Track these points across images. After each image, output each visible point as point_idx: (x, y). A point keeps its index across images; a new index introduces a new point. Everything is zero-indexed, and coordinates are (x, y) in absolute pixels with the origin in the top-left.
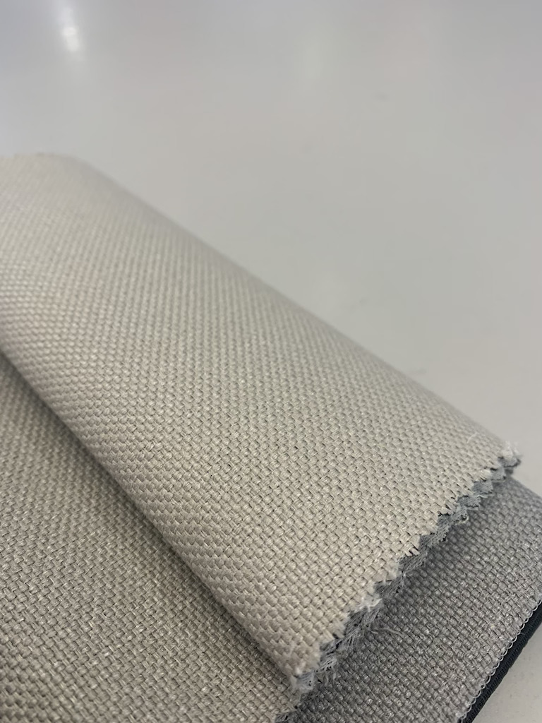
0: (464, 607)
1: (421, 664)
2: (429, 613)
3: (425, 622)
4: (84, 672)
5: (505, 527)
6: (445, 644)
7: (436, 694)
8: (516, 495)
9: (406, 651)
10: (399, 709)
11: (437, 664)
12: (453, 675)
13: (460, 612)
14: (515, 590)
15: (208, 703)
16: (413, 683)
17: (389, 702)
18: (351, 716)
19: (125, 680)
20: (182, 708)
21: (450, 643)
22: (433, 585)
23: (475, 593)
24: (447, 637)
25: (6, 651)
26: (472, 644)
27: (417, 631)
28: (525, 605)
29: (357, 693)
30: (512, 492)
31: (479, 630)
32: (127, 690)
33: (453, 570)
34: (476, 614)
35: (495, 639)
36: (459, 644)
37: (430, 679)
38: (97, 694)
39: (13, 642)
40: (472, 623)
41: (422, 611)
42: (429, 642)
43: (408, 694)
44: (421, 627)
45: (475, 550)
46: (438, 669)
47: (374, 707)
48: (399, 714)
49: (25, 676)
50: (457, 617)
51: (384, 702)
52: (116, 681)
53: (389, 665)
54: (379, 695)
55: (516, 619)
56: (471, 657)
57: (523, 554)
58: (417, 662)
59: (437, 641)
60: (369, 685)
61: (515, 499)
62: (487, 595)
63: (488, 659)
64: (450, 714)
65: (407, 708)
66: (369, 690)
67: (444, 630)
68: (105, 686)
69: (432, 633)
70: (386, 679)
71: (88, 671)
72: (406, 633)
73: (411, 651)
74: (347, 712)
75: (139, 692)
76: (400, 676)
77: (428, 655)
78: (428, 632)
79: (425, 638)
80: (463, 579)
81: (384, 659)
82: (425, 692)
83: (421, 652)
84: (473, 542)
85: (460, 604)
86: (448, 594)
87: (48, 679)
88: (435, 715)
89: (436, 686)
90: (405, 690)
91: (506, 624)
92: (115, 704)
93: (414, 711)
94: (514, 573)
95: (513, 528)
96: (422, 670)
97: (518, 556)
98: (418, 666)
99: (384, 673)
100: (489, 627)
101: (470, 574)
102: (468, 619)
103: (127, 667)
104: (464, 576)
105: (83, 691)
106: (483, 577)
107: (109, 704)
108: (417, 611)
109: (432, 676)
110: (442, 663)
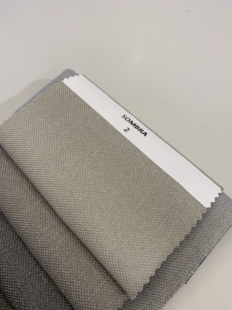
0: (209, 230)
2: (199, 230)
3: (198, 233)
4: (121, 248)
5: (221, 208)
6: (203, 238)
7: (200, 250)
8: (225, 199)
12: (205, 246)
14: (222, 226)
20: (145, 255)
21: (205, 238)
23: (212, 226)
26: (210, 239)
27: (196, 235)
28: (225, 230)
31: (212, 235)
32: (132, 252)
33: (206, 220)
34: (212, 231)
35: (216, 238)
36: (207, 239)
37: (199, 246)
42: (199, 238)
43: (193, 250)
45: (213, 214)
46: (201, 244)
49: (107, 250)
50: (207, 232)
51: (187, 252)
53: (189, 243)
54: (186, 250)
55: (222, 233)
56: (210, 242)
57: (225, 216)
59: (201, 237)
62: (215, 227)
63: (214, 242)
64: (203, 255)
66: (184, 249)
67: (203, 235)
68: (126, 251)
69: (200, 235)
70: (188, 246)
73: (194, 240)
75: (134, 252)
76: (191, 246)
77: (199, 241)
80: (209, 222)
81: (188, 241)
83: (197, 240)
84: (212, 212)
86: (205, 226)
88: (200, 255)
89: (201, 248)
90: (193, 249)
91: (219, 234)
92: (129, 255)
93: (195, 254)
94: (222, 221)
95: (223, 208)
98: (196, 243)
100: (215, 235)
101: (211, 221)
102: (210, 233)
106: (214, 222)
110: (202, 243)
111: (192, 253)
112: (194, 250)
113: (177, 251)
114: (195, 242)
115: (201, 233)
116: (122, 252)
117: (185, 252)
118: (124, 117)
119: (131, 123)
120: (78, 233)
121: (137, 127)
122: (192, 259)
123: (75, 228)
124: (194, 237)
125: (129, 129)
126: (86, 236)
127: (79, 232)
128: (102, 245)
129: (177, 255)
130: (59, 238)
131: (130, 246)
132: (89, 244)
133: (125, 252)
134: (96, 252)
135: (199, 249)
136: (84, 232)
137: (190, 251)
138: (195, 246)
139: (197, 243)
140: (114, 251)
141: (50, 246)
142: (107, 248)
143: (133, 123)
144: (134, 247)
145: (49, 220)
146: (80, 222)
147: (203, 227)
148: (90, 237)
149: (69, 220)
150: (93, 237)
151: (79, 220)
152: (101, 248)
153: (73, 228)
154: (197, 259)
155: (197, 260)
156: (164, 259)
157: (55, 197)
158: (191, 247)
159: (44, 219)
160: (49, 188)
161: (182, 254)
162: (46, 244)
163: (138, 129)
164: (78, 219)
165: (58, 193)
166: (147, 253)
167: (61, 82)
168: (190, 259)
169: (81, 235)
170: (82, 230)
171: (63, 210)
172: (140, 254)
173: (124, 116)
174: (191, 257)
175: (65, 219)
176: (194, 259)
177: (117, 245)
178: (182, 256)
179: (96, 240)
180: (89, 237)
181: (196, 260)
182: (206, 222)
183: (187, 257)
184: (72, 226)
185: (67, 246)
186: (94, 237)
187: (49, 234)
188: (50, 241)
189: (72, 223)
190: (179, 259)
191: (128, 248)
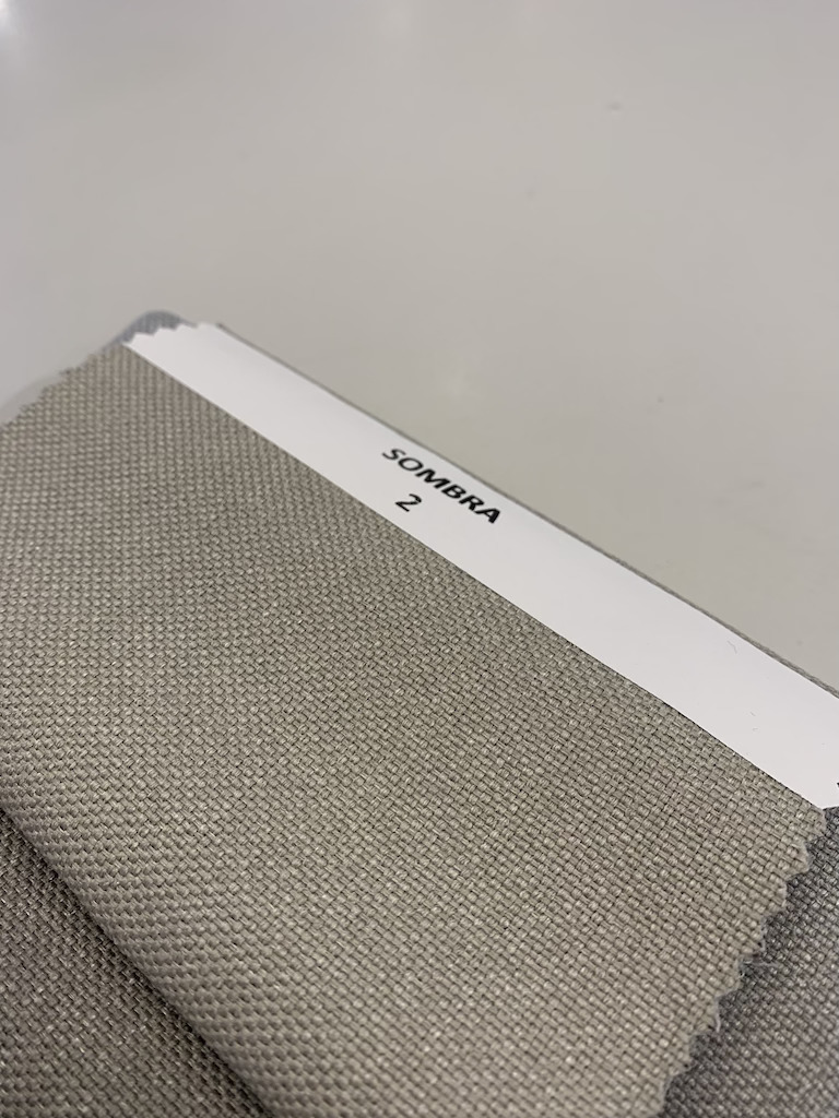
111: (792, 1060)
112: (800, 1039)
113: (711, 1053)
114: (794, 997)
115: (817, 944)
116: (426, 1086)
117: (753, 1054)
118: (395, 457)
119: (425, 476)
120: (196, 1005)
121: (453, 491)
122: (796, 1090)
123: (178, 978)
124: (786, 971)
125: (418, 500)
126: (231, 1018)
127: (197, 1000)
128: (316, 1058)
129: (717, 1075)
130: (103, 1041)
131: (467, 1047)
132: (252, 1060)
133: (440, 1085)
134: (290, 1102)
136: (224, 996)
137: (780, 1049)
138: (801, 1017)
139: (808, 997)
140: (380, 1087)
141: (54, 1090)
142: (347, 1072)
143: (434, 477)
144: (485, 1049)
145: (55, 951)
146: (202, 941)
147: (823, 912)
148: (254, 1018)
149: (149, 941)
150: (268, 1015)
151: (194, 936)
152: (311, 1073)
153: (169, 980)
154: (821, 1085)
155: (825, 1093)
156: (653, 1104)
157: (81, 829)
158: (778, 1025)
159: (30, 952)
160: (49, 786)
161: (740, 1068)
162: (33, 1081)
163: (458, 496)
164: (190, 929)
165: (91, 811)
166: (556, 1081)
167: (122, 347)
168: (784, 1089)
169: (211, 1013)
170: (214, 984)
171: (119, 893)
172: (521, 1091)
173: (394, 452)
174: (789, 1079)
175: (130, 935)
176: (808, 1086)
177: (398, 1049)
178: (742, 1082)
179: (284, 1030)
180: (250, 1019)
181: (820, 1092)
183: (768, 1082)
184: (166, 967)
185: (142, 1081)
186: (274, 1019)
187: (50, 1028)
188: (56, 1063)
189: (163, 954)
190: (728, 1098)
191: (456, 1061)
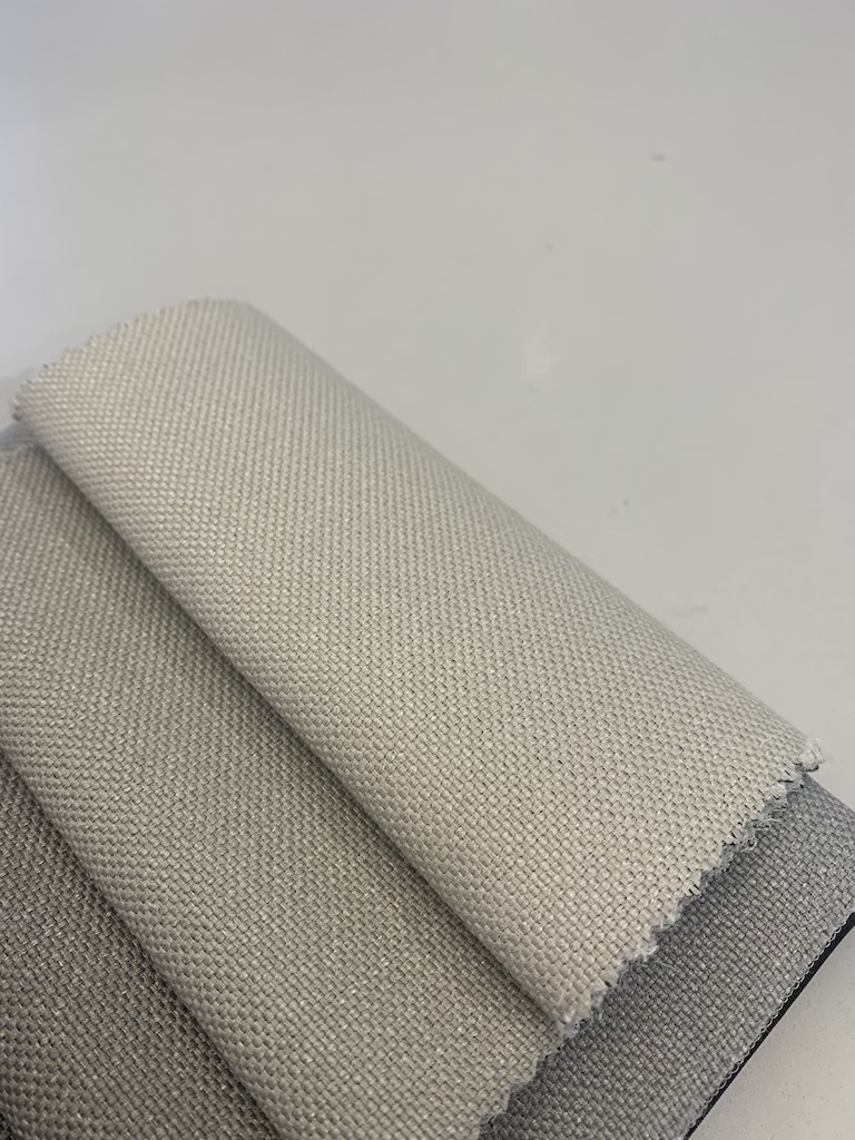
0: (747, 940)
1: (695, 1002)
2: (705, 945)
3: (701, 955)
4: (332, 1011)
5: (798, 846)
6: (723, 981)
7: (711, 1036)
8: (814, 806)
9: (678, 986)
10: (669, 1050)
11: (713, 1003)
12: (731, 1016)
13: (741, 945)
14: (806, 922)
15: (465, 1044)
16: (685, 1023)
17: (659, 1042)
18: (616, 1055)
19: (376, 1019)
20: (439, 1050)
21: (728, 980)
22: (711, 912)
23: (759, 924)
24: (725, 973)
25: (247, 988)
26: (753, 982)
27: (692, 965)
28: (816, 941)
29: (622, 1030)
30: (809, 802)
31: (762, 967)
32: (380, 1031)
33: (734, 896)
34: (760, 949)
35: (779, 978)
36: (739, 981)
37: (704, 1019)
38: (348, 1035)
39: (253, 979)
40: (755, 959)
41: (698, 941)
42: (705, 978)
43: (680, 1034)
44: (696, 960)
45: (763, 873)
46: (714, 1008)
47: (642, 1047)
48: (669, 1055)
49: (270, 1015)
50: (738, 951)
51: (652, 1042)
52: (366, 1021)
53: (659, 1002)
54: (646, 1034)
55: (805, 956)
56: (752, 997)
57: (817, 879)
58: (690, 999)
59: (714, 976)
60: (636, 1021)
61: (813, 810)
62: (773, 928)
63: (770, 999)
64: (726, 1058)
65: (678, 1049)
66: (636, 1027)
67: (722, 965)
68: (355, 1027)
69: (708, 967)
70: (655, 1016)
71: (337, 1010)
72: (679, 966)
73: (684, 987)
74: (611, 1050)
75: (392, 1033)
76: (671, 1014)
77: (704, 992)
78: (703, 966)
79: (701, 973)
80: (746, 907)
81: (653, 994)
82: (699, 1033)
83: (695, 988)
84: (760, 862)
85: (742, 936)
86: (729, 924)
87: (296, 1020)
88: (709, 1058)
89: (712, 1027)
90: (676, 1029)
91: (793, 961)
92: (368, 1045)
93: (686, 1053)
94: (805, 903)
95: (808, 847)
96: (696, 1008)
97: (812, 882)
98: (691, 1005)
99: (652, 1010)
100: (773, 964)
101: (755, 902)
102: (750, 954)
103: (377, 1006)
104: (747, 904)
105: (334, 1031)
106: (770, 905)
107: (362, 1045)
108: (692, 942)
109: (708, 1016)
110: (718, 1002)
111: (674, 1051)
112: (685, 1035)
114: (685, 999)
115: (712, 955)
116: (338, 1030)
117: (642, 1041)
122: (672, 1076)
124: (683, 976)
126: (181, 952)
128: (250, 995)
129: (607, 1055)
132: (195, 990)
133: (350, 1031)
134: (222, 1026)
135: (707, 1031)
137: (666, 1040)
138: (689, 1016)
139: (698, 1001)
140: (299, 1025)
142: (273, 1009)
144: (391, 1009)
147: (722, 928)
148: (201, 956)
150: (214, 954)
152: (244, 1006)
154: (695, 1076)
155: (698, 1082)
158: (668, 1020)
161: (628, 1051)
166: (447, 1044)
168: (663, 1074)
172: (415, 1046)
174: (669, 1066)
176: (685, 1075)
177: (319, 997)
178: (629, 1064)
179: (226, 968)
180: (197, 956)
181: (694, 1081)
182: (734, 905)
183: (650, 1066)
186: (218, 958)
190: (613, 1075)
191: (366, 1015)
